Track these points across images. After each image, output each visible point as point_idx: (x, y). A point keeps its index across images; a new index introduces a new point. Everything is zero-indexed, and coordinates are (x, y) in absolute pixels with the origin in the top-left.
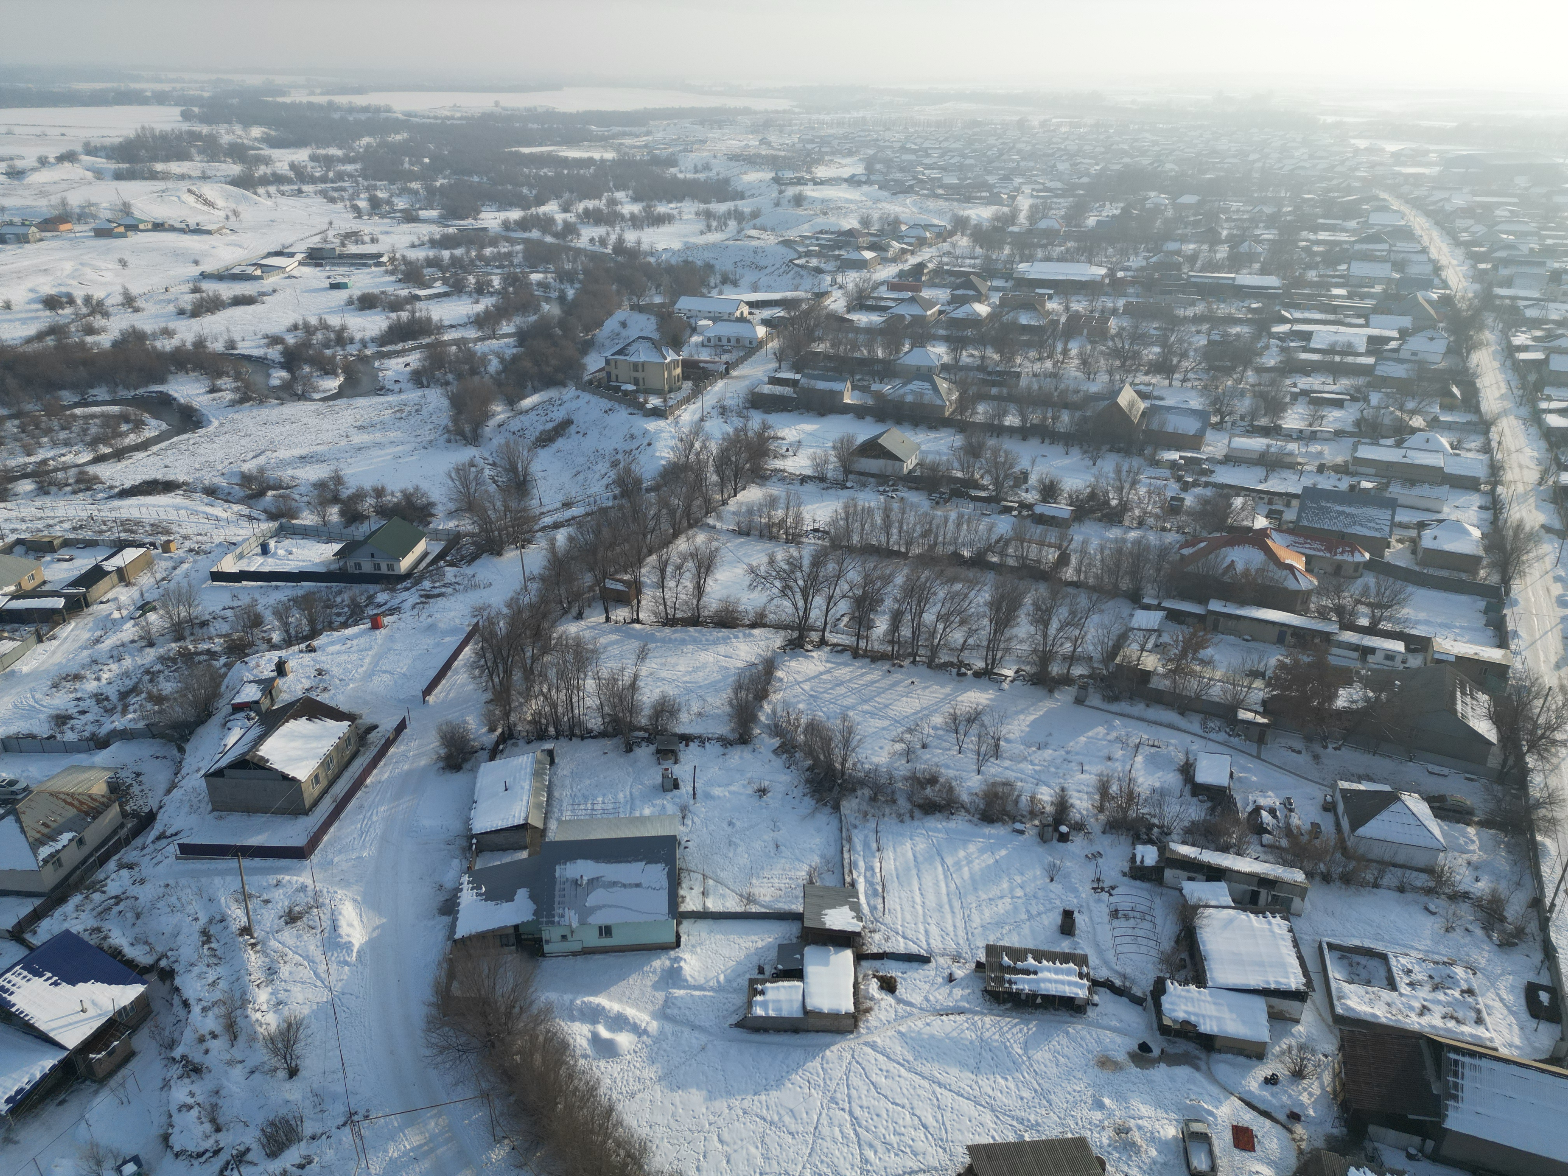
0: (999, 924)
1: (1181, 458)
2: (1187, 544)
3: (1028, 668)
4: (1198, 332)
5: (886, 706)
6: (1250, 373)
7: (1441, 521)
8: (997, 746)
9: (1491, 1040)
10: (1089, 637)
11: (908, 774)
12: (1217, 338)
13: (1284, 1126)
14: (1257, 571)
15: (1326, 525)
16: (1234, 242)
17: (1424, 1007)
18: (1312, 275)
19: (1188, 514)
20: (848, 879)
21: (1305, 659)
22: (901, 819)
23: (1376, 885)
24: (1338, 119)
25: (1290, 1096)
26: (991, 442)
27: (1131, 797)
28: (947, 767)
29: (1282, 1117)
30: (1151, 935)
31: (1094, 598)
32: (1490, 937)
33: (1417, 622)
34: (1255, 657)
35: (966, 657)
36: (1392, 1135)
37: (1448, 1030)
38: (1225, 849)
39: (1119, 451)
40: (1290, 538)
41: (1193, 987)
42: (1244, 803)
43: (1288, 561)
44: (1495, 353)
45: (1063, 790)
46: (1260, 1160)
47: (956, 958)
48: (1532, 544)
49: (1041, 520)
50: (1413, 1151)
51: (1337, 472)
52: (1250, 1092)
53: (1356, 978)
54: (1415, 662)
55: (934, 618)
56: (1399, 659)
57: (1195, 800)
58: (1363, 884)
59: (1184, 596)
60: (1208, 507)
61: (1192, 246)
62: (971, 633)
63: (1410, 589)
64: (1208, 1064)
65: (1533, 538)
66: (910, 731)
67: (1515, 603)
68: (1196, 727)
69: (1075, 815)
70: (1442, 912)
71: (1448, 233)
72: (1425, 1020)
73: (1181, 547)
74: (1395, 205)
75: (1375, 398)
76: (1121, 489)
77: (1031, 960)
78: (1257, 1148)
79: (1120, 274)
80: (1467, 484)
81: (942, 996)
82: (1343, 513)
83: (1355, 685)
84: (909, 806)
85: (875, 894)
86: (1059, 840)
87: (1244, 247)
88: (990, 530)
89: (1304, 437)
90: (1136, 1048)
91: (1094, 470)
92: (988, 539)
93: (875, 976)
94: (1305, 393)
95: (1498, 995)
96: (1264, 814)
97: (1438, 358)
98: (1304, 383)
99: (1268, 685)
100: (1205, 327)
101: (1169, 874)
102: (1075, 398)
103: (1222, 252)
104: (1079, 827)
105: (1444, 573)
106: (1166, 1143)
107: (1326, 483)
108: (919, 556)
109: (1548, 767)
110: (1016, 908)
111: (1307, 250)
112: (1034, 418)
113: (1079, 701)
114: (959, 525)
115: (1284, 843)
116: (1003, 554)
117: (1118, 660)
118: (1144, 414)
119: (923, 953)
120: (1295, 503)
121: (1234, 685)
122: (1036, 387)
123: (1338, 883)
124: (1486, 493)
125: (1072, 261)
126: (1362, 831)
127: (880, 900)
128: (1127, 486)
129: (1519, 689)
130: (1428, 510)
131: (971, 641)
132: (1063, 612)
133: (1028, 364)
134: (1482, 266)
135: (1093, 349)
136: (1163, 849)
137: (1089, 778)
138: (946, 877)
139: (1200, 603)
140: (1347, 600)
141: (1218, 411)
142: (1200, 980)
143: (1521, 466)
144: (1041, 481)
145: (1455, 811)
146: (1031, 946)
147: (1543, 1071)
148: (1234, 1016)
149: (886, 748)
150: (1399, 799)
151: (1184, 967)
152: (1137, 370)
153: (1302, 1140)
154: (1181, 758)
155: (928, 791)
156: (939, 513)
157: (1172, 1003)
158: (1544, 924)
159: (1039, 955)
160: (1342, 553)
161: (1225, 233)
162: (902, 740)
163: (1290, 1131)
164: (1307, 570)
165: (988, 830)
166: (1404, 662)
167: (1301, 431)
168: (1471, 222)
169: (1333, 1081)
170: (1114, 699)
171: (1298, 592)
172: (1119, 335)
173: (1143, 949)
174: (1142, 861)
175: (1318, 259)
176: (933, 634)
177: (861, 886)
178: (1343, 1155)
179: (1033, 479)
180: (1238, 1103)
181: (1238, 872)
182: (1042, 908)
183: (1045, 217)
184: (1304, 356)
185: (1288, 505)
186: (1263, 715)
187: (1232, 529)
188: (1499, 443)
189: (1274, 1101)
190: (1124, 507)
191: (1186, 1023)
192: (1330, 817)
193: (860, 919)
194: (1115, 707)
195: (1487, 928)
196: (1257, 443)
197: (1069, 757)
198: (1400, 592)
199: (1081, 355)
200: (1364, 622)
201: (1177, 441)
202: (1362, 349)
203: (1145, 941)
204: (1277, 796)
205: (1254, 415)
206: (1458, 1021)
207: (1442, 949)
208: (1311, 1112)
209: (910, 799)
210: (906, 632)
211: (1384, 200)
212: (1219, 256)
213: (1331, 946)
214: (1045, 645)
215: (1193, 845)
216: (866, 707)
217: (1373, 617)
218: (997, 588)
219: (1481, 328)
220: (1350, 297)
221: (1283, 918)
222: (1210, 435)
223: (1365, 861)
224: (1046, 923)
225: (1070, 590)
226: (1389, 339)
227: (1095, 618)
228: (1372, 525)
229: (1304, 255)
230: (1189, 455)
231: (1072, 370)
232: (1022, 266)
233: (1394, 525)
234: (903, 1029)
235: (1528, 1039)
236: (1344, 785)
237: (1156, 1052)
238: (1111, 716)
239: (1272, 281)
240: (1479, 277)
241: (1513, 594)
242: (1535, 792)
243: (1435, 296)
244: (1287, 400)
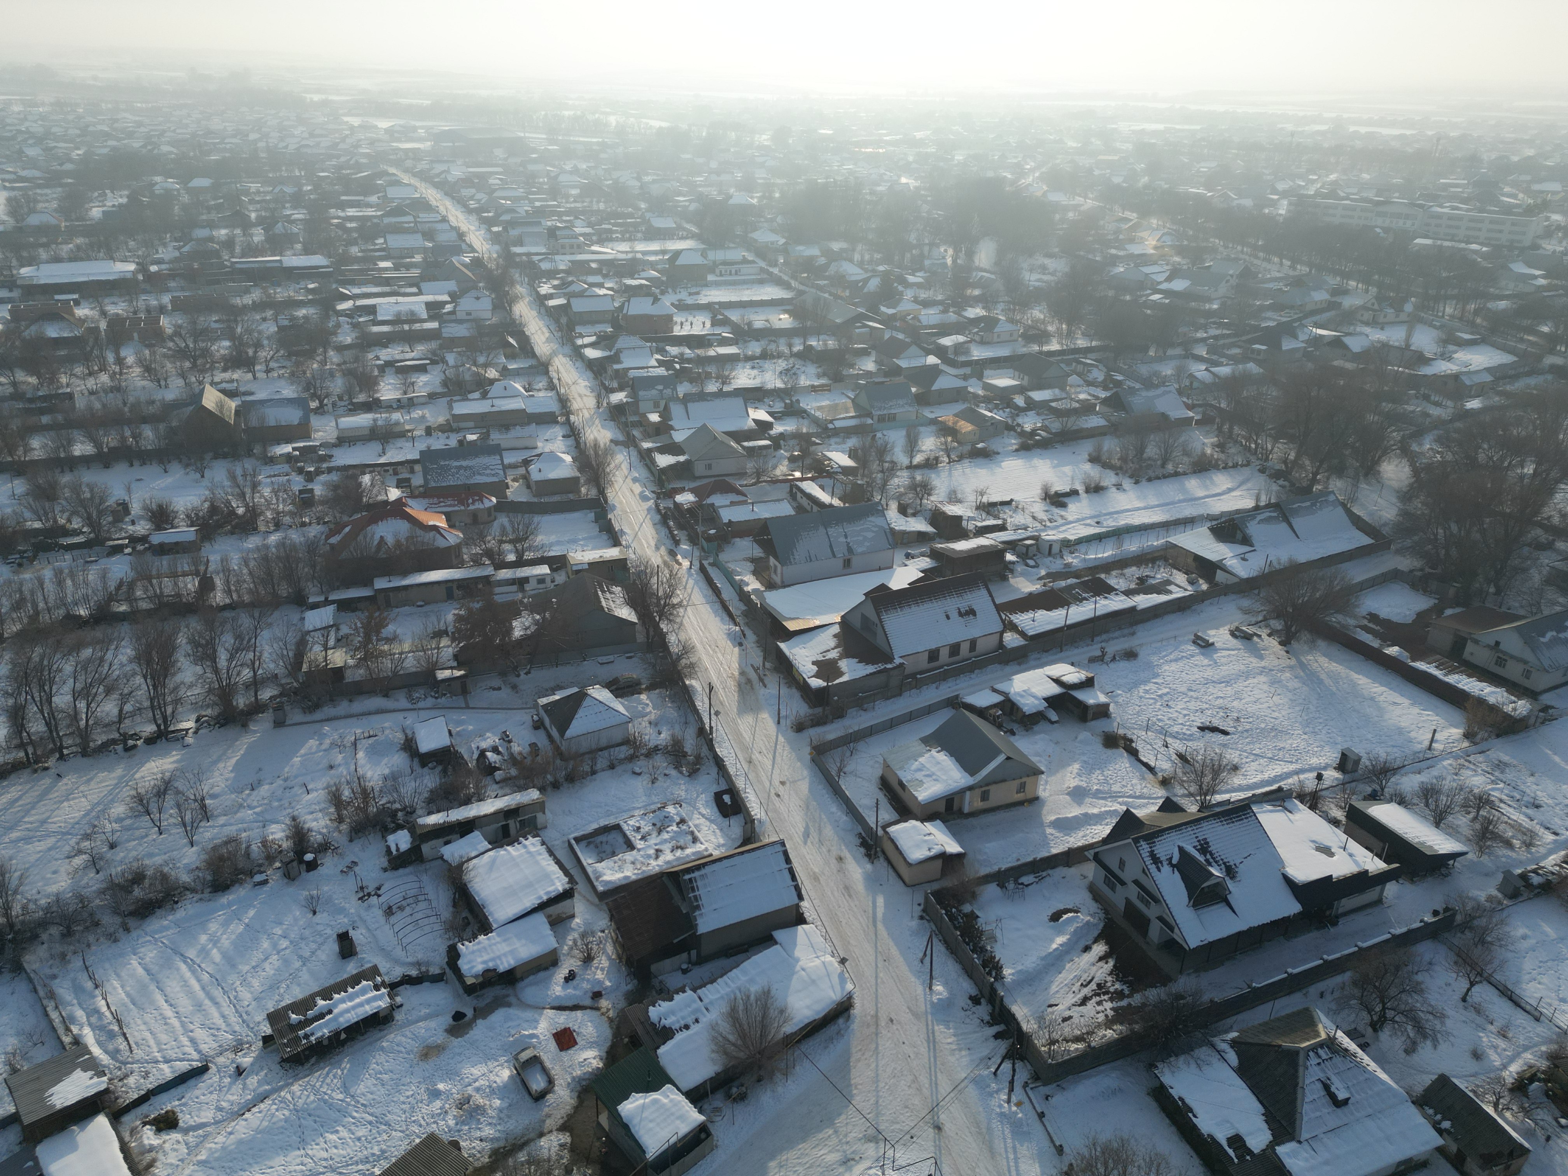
0: (273, 986)
1: (294, 449)
2: (332, 533)
3: (209, 712)
4: (264, 319)
5: (43, 822)
6: (331, 353)
7: (539, 455)
8: (203, 807)
9: (706, 850)
10: (266, 655)
11: (104, 885)
12: (286, 323)
13: (591, 1008)
14: (407, 539)
15: (451, 481)
16: (267, 223)
17: (657, 850)
18: (354, 250)
19: (323, 503)
20: (67, 1040)
21: (477, 605)
22: (113, 938)
23: (594, 773)
24: (324, 97)
25: (588, 980)
26: (66, 479)
27: (366, 794)
28: (151, 855)
29: (588, 1002)
30: (429, 912)
31: (257, 615)
32: (681, 773)
33: (551, 545)
34: (433, 618)
35: (128, 726)
36: (668, 963)
37: (678, 859)
38: (467, 801)
39: (225, 456)
40: (425, 502)
41: (482, 938)
42: (468, 753)
43: (431, 523)
44: (530, 303)
45: (294, 819)
46: (584, 1048)
47: (238, 1048)
48: (609, 457)
49: (163, 550)
50: (684, 966)
51: (443, 432)
52: (558, 997)
53: (603, 855)
54: (561, 578)
55: (69, 698)
56: (548, 580)
57: (426, 769)
58: (584, 776)
59: (348, 584)
60: (340, 491)
61: (223, 232)
62: (124, 699)
63: (537, 519)
64: (516, 995)
65: (607, 452)
66: (87, 837)
67: (613, 508)
68: (403, 703)
69: (316, 838)
70: (645, 770)
71: (458, 203)
72: (660, 861)
73: (328, 537)
74: (406, 179)
75: (451, 358)
76: (242, 496)
77: (321, 1003)
78: (578, 1039)
79: (154, 268)
80: (546, 419)
81: (236, 1095)
82: (461, 467)
83: (523, 614)
84: (118, 920)
85: (111, 1035)
86: (308, 871)
87: (279, 228)
88: (104, 576)
89: (406, 405)
90: (451, 1021)
91: (206, 482)
92: (105, 587)
93: (145, 1124)
94: (389, 364)
95: (700, 813)
96: (489, 754)
97: (488, 315)
98: (386, 354)
99: (453, 640)
100: (269, 313)
101: (426, 848)
102: (151, 409)
103: (258, 235)
104: (324, 847)
105: (556, 498)
106: (505, 1086)
107: (438, 443)
108: (19, 634)
109: (676, 626)
110: (286, 962)
111: (339, 226)
112: (110, 440)
113: (279, 724)
114: (60, 583)
115: (513, 772)
116: (130, 599)
117: (305, 668)
118: (237, 412)
119: (196, 1064)
120: (418, 468)
121: (424, 651)
122: (97, 406)
123: (565, 785)
124: (563, 424)
125: (89, 259)
126: (569, 733)
127: (121, 1039)
128: (248, 491)
129: (639, 574)
130: (526, 448)
131: (128, 708)
132: (228, 640)
133: (78, 382)
134: (495, 229)
135: (153, 353)
136: (412, 828)
137: (318, 795)
138: (193, 972)
139: (365, 585)
140: (492, 544)
141: (314, 396)
142: (485, 927)
143: (580, 396)
144: (146, 508)
145: (630, 686)
146: (316, 989)
147: (742, 853)
148: (524, 941)
149: (62, 870)
150: (587, 695)
151: (469, 924)
152: (212, 368)
153: (608, 1010)
154: (400, 737)
155: (137, 892)
156: (27, 576)
157: (469, 962)
158: (711, 748)
159: (326, 994)
160: (473, 503)
161: (253, 215)
162: (80, 852)
163: (598, 1009)
164: (450, 526)
165: (225, 899)
166: (553, 581)
167: (399, 400)
168: (473, 191)
169: (615, 947)
170: (315, 707)
171: (449, 548)
172: (177, 333)
173: (427, 929)
174: (398, 849)
175: (355, 235)
176: (75, 717)
177: (89, 1037)
178: (641, 1002)
179: (136, 508)
180: (550, 1013)
181: (485, 816)
182: (314, 946)
183: (32, 211)
184: (376, 329)
185: (412, 471)
186: (458, 668)
187: (370, 507)
188: (559, 379)
189: (577, 993)
190: (253, 513)
191: (487, 971)
192: (541, 733)
193: (101, 1074)
194: (318, 715)
195: (677, 767)
196: (363, 420)
197: (289, 783)
198: (530, 524)
199: (140, 362)
200: (511, 557)
201: (285, 434)
202: (425, 316)
203: (426, 921)
204: (494, 734)
205: (350, 393)
206: (682, 848)
207: (655, 799)
208: (608, 984)
209: (116, 911)
210: (36, 727)
211: (394, 174)
212: (256, 239)
213: (578, 840)
214: (219, 680)
215: (439, 811)
216: (14, 835)
217: (517, 551)
218: (138, 639)
219: (512, 283)
220: (396, 268)
221: (534, 837)
222: (315, 421)
223: (579, 756)
224: (323, 957)
225: (228, 614)
226: (443, 304)
227: (266, 634)
228: (488, 471)
229: (340, 233)
230: (301, 444)
231: (135, 377)
232: (25, 271)
233: (505, 468)
234: (202, 1157)
235: (727, 835)
236: (543, 701)
237: (470, 1013)
238: (317, 725)
239: (317, 260)
240: (495, 238)
241: (610, 500)
242: (675, 649)
243: (467, 260)
244: (376, 373)
